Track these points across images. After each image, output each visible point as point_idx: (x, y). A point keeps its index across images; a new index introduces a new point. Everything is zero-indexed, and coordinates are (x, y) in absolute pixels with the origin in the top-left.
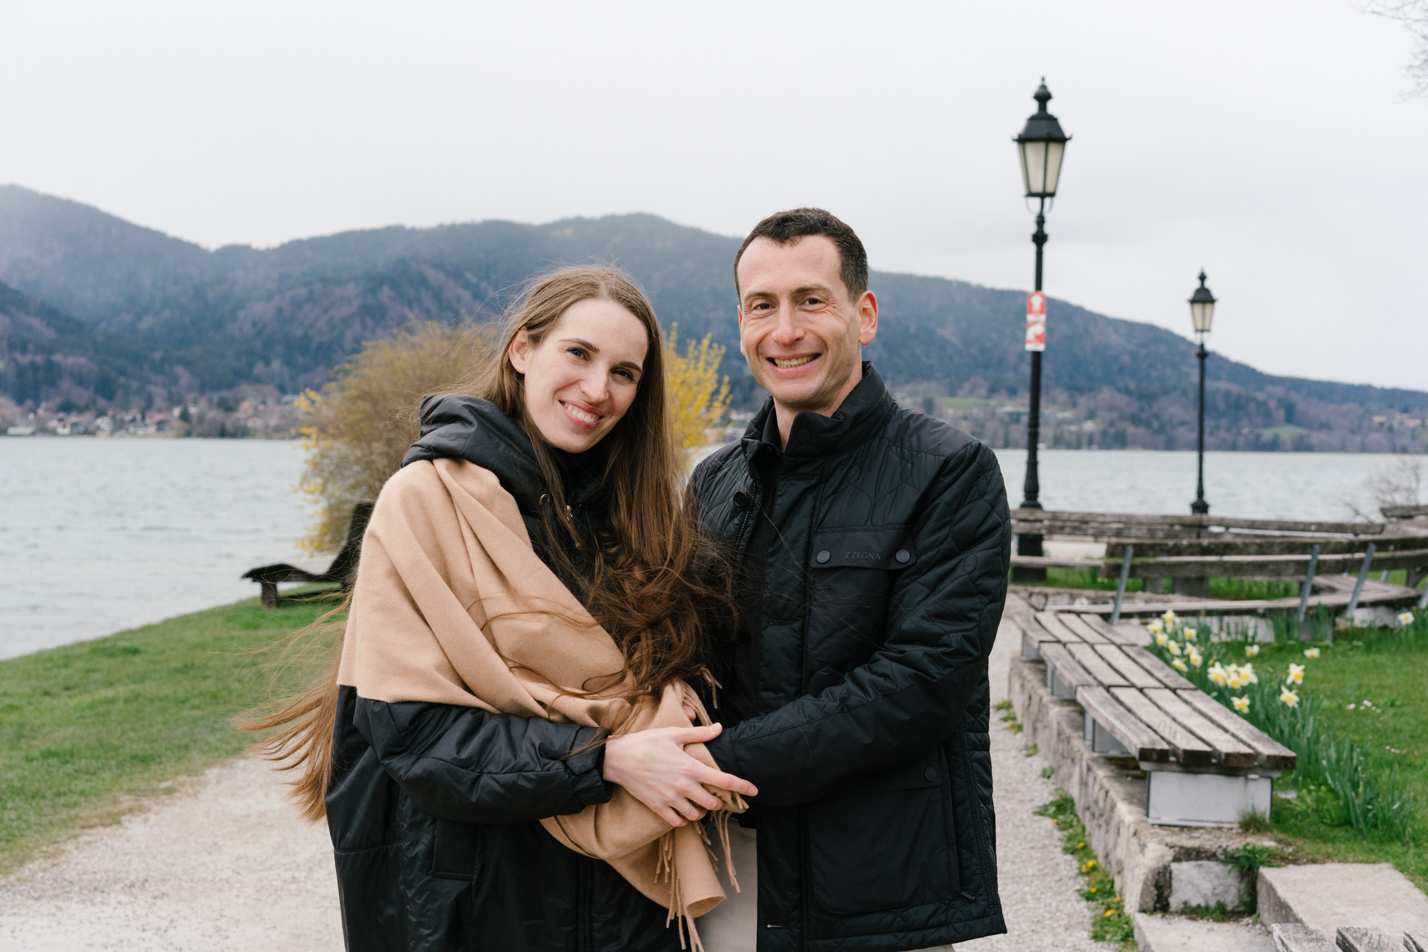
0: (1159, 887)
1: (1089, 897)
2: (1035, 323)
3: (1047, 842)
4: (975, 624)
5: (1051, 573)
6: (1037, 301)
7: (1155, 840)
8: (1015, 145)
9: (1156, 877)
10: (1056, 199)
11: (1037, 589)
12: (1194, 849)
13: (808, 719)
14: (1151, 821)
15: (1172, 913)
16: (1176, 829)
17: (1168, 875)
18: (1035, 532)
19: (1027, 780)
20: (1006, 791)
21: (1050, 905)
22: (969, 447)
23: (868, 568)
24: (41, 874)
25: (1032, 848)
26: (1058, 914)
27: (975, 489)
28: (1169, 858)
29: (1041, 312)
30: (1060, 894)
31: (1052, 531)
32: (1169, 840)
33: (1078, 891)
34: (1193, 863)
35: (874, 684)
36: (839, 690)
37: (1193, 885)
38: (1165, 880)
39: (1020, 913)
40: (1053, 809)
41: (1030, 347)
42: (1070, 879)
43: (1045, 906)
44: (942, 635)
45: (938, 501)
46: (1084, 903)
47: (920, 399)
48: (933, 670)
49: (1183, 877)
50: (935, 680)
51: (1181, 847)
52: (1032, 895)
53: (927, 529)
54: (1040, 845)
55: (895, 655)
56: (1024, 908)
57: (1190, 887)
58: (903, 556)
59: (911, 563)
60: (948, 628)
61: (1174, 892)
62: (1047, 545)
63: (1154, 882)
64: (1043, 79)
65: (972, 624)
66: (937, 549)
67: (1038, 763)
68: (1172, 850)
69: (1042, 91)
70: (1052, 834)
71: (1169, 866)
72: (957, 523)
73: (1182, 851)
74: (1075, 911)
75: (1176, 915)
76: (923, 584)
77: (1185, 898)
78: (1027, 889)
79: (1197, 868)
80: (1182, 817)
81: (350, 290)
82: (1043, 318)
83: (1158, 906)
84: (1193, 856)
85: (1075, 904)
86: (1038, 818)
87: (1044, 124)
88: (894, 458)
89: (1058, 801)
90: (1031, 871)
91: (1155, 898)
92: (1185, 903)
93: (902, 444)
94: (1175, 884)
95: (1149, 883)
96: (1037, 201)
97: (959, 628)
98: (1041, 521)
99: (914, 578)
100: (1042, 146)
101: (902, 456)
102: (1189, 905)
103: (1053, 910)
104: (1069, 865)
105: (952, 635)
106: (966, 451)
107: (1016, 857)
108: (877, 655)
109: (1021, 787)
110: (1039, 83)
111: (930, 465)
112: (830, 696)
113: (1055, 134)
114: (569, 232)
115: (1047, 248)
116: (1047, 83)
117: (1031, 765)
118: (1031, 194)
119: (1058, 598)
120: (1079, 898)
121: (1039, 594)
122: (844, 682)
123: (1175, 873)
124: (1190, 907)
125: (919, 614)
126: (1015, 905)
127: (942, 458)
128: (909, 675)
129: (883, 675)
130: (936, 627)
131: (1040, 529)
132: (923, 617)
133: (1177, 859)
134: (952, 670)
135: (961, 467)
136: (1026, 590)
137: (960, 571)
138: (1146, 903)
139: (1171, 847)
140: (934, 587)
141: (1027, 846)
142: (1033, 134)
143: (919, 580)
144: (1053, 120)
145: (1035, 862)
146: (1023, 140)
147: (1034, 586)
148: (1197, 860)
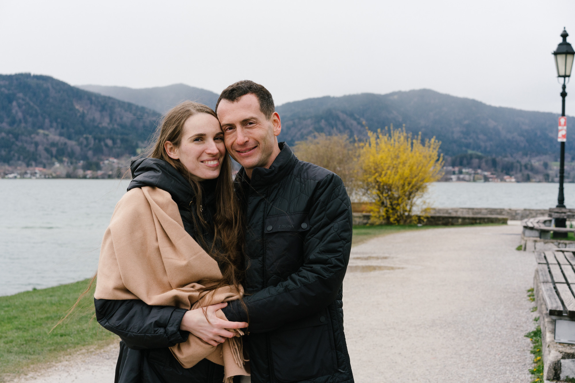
0: (555, 369)
1: (532, 373)
2: (562, 130)
3: (526, 348)
4: (341, 253)
5: (570, 235)
6: (563, 120)
7: (554, 349)
8: (553, 56)
9: (554, 365)
10: (571, 78)
11: (562, 241)
12: (571, 354)
13: (271, 295)
14: (556, 341)
15: (561, 381)
16: (566, 345)
17: (559, 365)
18: (561, 217)
19: (528, 322)
20: (517, 326)
21: (516, 376)
22: (329, 176)
23: (289, 232)
24: (114, 349)
25: (518, 351)
26: (517, 379)
27: (333, 194)
28: (560, 357)
29: (565, 125)
30: (522, 371)
31: (569, 217)
32: (561, 349)
33: (529, 370)
34: (571, 360)
35: (299, 280)
36: (285, 283)
37: (570, 369)
38: (558, 367)
39: (501, 378)
40: (532, 334)
41: (560, 140)
42: (529, 365)
43: (513, 376)
44: (328, 259)
45: (318, 201)
46: (530, 375)
47: (542, 163)
48: (325, 274)
49: (566, 366)
50: (326, 279)
51: (565, 353)
52: (509, 371)
53: (315, 214)
54: (522, 350)
55: (309, 268)
56: (504, 376)
57: (569, 370)
58: (304, 226)
59: (308, 229)
60: (330, 256)
61: (562, 372)
62: (568, 223)
63: (553, 367)
64: (565, 28)
65: (340, 254)
66: (320, 222)
67: (536, 314)
68: (561, 354)
69: (565, 33)
70: (529, 345)
71: (560, 360)
72: (327, 210)
73: (566, 354)
74: (525, 379)
75: (563, 382)
76: (317, 238)
77: (567, 375)
78: (508, 368)
79: (572, 362)
80: (570, 340)
81: (309, 121)
82: (565, 128)
83: (555, 377)
84: (570, 357)
85: (526, 375)
86: (525, 338)
87: (565, 46)
88: (297, 183)
89: (535, 331)
90: (513, 360)
91: (554, 374)
92: (567, 377)
93: (300, 177)
94: (563, 368)
95: (551, 368)
96: (562, 79)
97: (334, 256)
98: (565, 213)
99: (312, 236)
100: (564, 56)
101: (301, 182)
102: (569, 378)
103: (516, 377)
104: (530, 358)
105: (332, 258)
106: (327, 178)
107: (509, 354)
108: (301, 268)
109: (524, 325)
110: (563, 29)
111: (312, 184)
112: (281, 286)
113: (570, 51)
114: (396, 97)
115: (567, 98)
116: (566, 29)
117: (532, 316)
118: (560, 76)
119: (571, 245)
120: (529, 373)
121: (563, 243)
122: (287, 280)
123: (562, 364)
124: (569, 379)
125: (316, 252)
126: (500, 375)
127: (317, 181)
128: (315, 276)
129: (304, 277)
130: (325, 256)
131: (564, 216)
132: (318, 253)
133: (563, 358)
134: (333, 274)
135: (326, 185)
136: (557, 242)
137: (332, 231)
138: (550, 376)
139: (561, 353)
140: (321, 239)
141: (516, 350)
142: (560, 51)
143: (314, 237)
144: (569, 45)
145: (517, 357)
146: (556, 54)
147: (561, 240)
148: (572, 358)
